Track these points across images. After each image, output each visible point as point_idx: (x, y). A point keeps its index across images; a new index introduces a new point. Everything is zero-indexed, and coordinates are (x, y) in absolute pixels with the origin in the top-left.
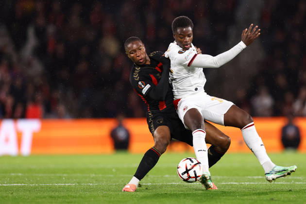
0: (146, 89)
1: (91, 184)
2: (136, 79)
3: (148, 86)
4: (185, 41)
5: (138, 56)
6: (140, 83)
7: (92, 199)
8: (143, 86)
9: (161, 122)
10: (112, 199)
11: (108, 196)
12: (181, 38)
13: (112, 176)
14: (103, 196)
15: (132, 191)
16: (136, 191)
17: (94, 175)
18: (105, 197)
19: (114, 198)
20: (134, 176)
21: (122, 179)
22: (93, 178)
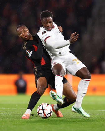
0: (30, 54)
1: (3, 114)
2: (24, 49)
3: (31, 52)
4: (48, 26)
5: (24, 35)
6: (27, 51)
7: (4, 123)
8: (28, 53)
9: (41, 75)
10: (16, 123)
11: (13, 121)
12: (45, 24)
13: (15, 109)
14: (10, 121)
15: (27, 118)
16: (30, 118)
17: (4, 108)
18: (11, 121)
19: (17, 122)
20: (28, 108)
21: (22, 111)
22: (4, 110)
